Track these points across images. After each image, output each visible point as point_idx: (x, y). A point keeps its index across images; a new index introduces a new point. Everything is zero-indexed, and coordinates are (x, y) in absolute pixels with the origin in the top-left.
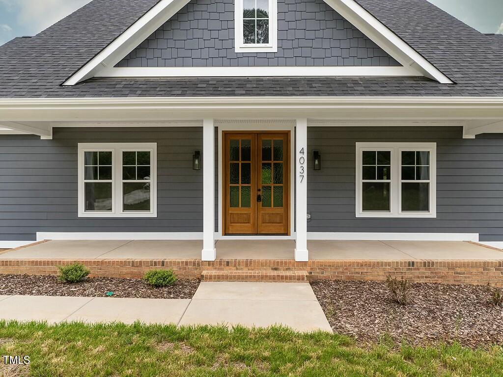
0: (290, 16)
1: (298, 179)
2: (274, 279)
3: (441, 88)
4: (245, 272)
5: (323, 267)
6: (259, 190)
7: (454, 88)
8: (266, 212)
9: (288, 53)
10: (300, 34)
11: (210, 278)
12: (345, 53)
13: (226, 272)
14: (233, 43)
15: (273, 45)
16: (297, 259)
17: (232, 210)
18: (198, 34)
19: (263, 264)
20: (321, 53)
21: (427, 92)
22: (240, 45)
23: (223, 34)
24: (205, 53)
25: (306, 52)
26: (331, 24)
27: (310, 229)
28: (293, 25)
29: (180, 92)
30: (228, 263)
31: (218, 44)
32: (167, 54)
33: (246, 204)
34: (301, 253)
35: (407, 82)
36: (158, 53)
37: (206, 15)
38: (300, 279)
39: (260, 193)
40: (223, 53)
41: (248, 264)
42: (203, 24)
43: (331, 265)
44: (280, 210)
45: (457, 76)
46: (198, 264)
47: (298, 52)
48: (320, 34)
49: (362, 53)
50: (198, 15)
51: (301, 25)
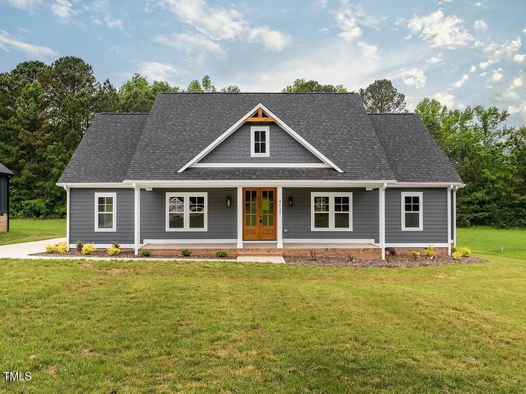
0: (275, 141)
1: (278, 213)
2: (268, 255)
3: (338, 175)
4: (256, 253)
5: (289, 251)
6: (261, 217)
7: (343, 176)
8: (265, 228)
9: (275, 157)
10: (279, 149)
11: (241, 255)
12: (300, 158)
13: (248, 253)
14: (250, 153)
15: (267, 154)
16: (278, 248)
17: (247, 227)
18: (234, 148)
19: (263, 250)
20: (289, 157)
21: (332, 177)
22: (253, 154)
23: (246, 149)
24: (238, 157)
25: (282, 157)
26: (294, 145)
27: (284, 237)
28: (276, 145)
29: (228, 177)
30: (248, 250)
31: (244, 153)
32: (221, 157)
33: (254, 224)
34: (280, 245)
35: (325, 171)
36: (216, 157)
37: (238, 140)
38: (279, 255)
39: (261, 219)
40: (245, 157)
41: (257, 250)
42: (237, 144)
43: (293, 250)
44: (272, 227)
45: (348, 167)
46: (235, 250)
47: (278, 157)
48: (288, 149)
49: (307, 157)
50: (235, 140)
51: (280, 145)
